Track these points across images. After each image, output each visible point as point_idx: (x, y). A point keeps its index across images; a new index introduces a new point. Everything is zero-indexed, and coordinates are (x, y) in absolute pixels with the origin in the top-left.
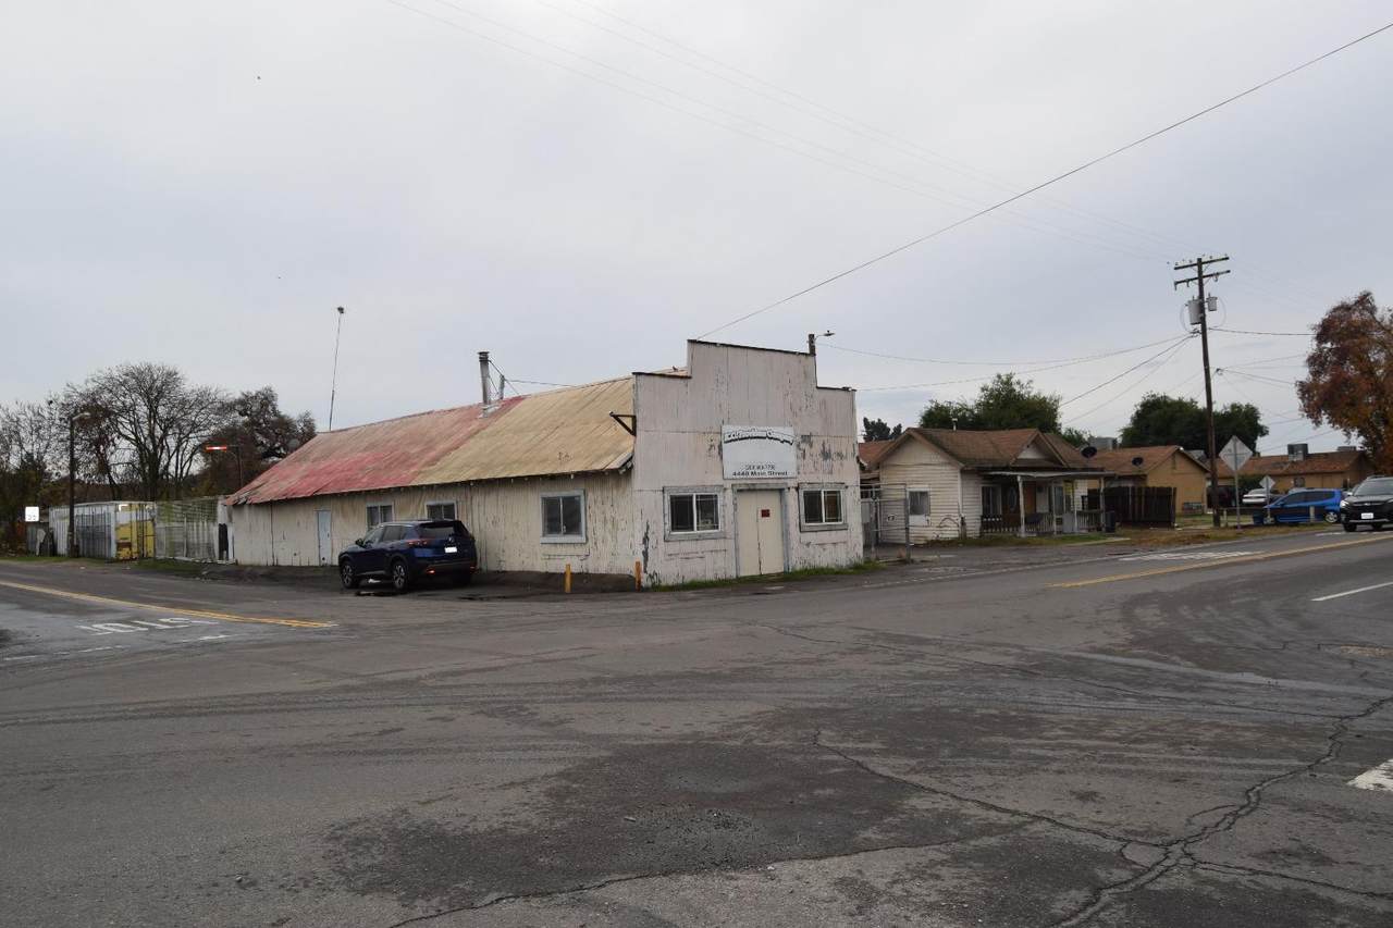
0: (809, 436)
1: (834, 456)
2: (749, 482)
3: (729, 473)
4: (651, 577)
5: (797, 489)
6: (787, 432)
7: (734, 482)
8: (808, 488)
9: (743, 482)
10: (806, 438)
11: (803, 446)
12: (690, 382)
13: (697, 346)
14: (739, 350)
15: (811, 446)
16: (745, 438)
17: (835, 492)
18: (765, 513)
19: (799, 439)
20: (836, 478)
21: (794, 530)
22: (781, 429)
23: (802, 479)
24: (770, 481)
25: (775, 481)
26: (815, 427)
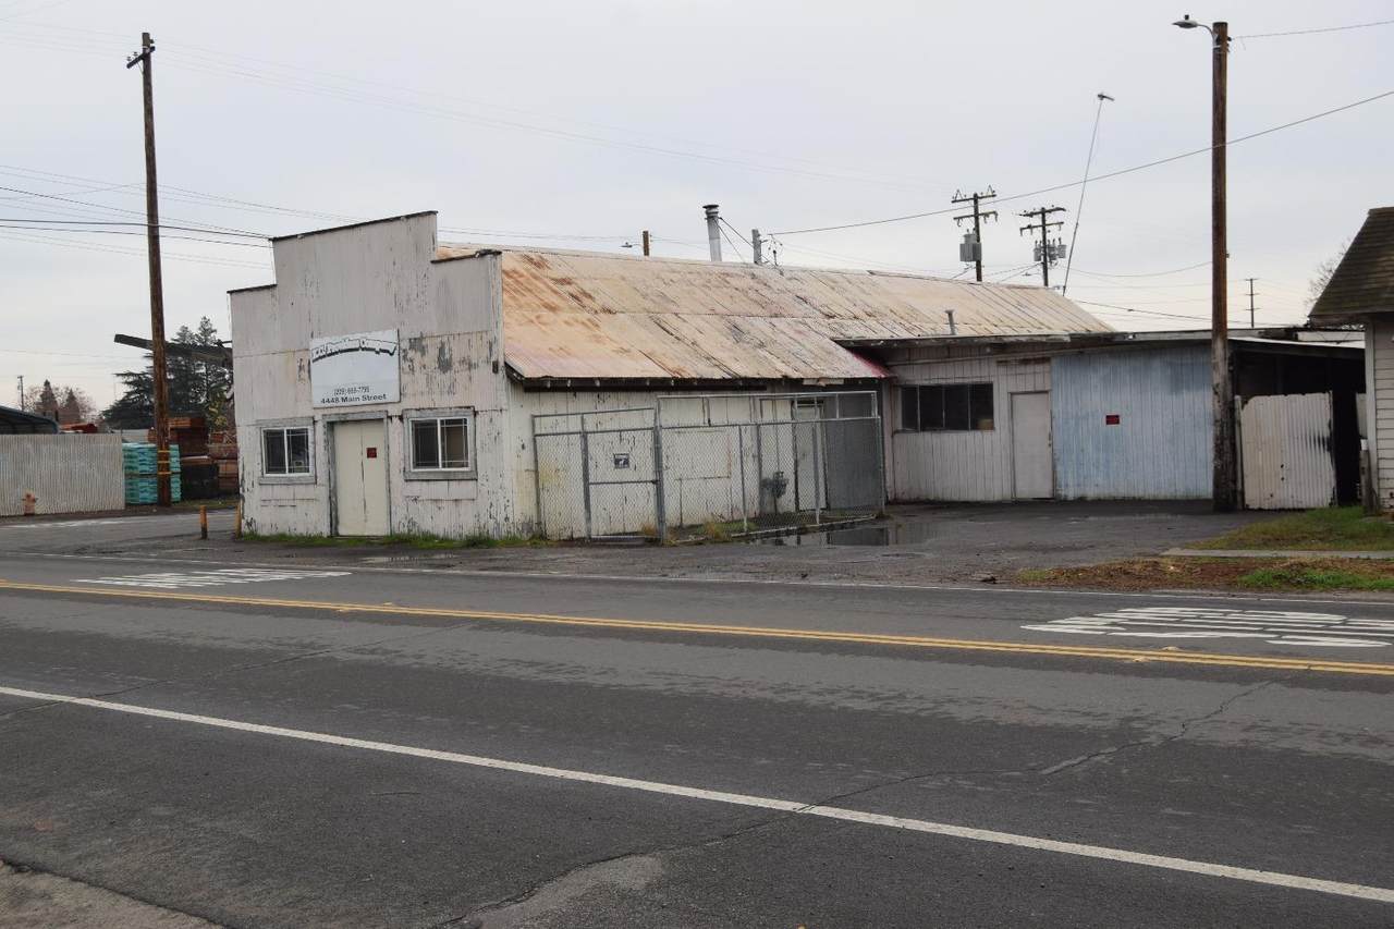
0: (422, 338)
1: (456, 366)
2: (342, 411)
3: (317, 402)
4: (249, 524)
5: (401, 418)
6: (387, 338)
7: (326, 412)
8: (415, 416)
9: (334, 413)
10: (417, 344)
11: (411, 354)
12: (276, 291)
13: (280, 244)
14: (327, 235)
15: (423, 354)
16: (336, 353)
17: (459, 421)
18: (372, 453)
19: (405, 345)
20: (459, 399)
21: (397, 479)
22: (379, 335)
23: (407, 403)
24: (364, 409)
25: (374, 408)
26: (430, 324)
